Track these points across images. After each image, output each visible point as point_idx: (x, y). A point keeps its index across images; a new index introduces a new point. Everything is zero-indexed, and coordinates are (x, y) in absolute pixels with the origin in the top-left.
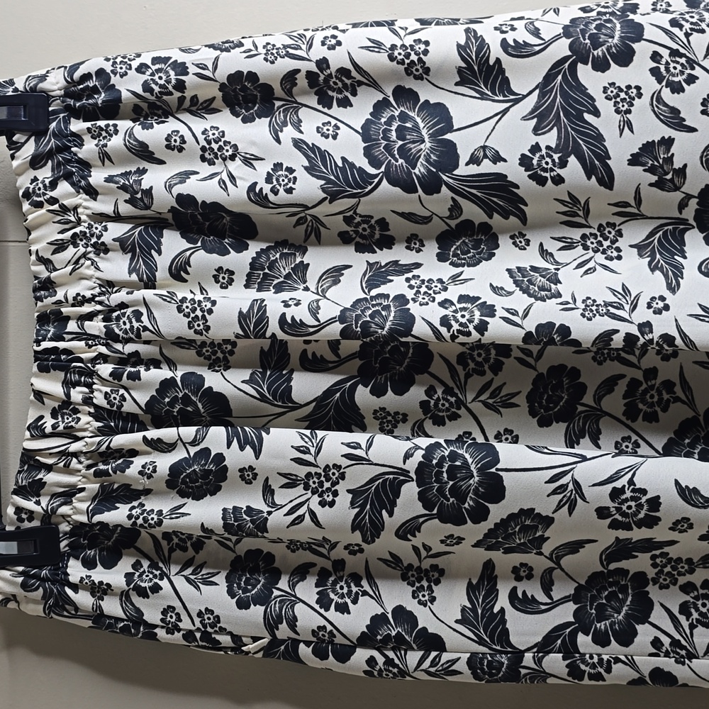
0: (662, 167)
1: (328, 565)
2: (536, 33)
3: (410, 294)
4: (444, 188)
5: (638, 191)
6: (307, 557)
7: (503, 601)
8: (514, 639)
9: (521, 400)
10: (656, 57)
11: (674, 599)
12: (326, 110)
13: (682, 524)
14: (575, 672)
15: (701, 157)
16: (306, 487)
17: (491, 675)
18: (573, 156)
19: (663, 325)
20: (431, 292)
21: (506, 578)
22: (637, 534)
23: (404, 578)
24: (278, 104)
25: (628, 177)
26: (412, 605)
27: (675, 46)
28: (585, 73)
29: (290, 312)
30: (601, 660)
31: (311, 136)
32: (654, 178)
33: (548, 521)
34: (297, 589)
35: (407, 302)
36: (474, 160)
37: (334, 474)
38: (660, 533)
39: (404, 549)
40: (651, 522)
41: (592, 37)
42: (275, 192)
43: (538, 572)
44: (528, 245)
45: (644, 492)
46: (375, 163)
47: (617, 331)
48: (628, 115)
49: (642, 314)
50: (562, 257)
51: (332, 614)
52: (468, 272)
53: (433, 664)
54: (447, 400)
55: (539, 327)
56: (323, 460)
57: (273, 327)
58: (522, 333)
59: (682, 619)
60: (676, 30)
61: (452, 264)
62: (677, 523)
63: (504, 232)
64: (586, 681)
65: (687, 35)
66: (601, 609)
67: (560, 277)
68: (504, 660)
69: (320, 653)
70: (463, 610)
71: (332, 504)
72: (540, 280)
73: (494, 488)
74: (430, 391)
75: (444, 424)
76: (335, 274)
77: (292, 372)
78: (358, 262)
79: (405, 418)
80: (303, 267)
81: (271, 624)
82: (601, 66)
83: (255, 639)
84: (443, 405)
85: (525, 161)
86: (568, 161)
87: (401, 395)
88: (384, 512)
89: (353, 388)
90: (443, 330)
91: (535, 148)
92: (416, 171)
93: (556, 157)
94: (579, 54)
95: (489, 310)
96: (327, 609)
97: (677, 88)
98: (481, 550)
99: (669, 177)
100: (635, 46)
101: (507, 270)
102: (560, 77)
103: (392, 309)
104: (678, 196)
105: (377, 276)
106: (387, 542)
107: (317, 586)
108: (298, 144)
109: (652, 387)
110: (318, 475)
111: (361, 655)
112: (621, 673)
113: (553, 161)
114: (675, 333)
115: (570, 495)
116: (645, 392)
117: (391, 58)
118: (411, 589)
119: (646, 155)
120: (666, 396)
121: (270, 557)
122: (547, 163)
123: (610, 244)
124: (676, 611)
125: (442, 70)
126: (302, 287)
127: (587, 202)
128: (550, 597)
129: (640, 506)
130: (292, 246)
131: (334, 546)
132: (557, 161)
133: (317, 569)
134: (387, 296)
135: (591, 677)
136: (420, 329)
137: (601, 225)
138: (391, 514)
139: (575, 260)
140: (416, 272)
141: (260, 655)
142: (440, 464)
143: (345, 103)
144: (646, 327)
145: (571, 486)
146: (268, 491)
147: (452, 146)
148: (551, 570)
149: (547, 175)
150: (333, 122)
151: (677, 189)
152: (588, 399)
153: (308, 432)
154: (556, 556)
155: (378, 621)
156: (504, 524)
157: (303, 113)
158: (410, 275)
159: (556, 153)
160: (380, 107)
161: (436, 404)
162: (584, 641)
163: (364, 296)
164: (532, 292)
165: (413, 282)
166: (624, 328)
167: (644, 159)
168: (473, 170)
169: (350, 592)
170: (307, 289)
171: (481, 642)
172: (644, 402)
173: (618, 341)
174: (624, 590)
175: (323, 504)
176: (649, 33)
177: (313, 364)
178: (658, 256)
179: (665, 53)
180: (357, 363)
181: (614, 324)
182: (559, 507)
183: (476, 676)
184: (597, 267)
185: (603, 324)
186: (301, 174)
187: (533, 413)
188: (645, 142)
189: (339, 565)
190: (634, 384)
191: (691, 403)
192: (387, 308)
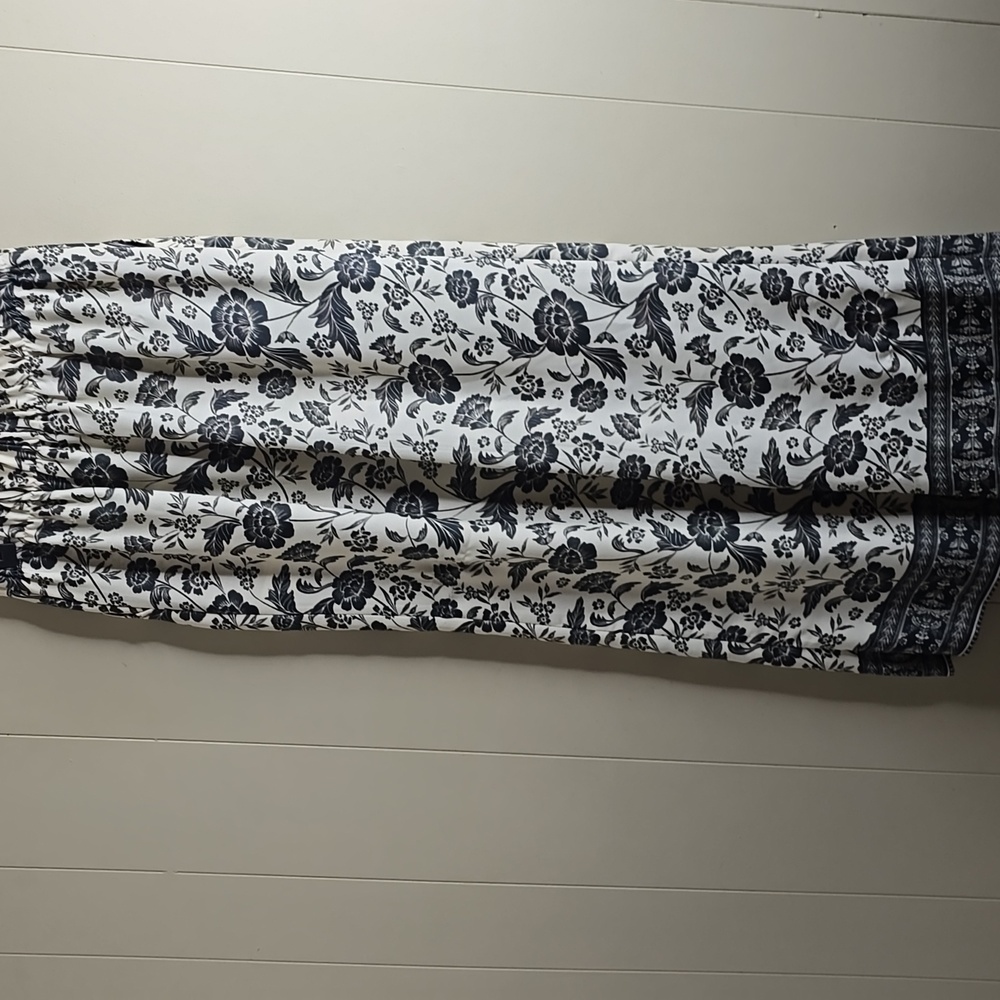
1: (189, 567)
2: (318, 265)
3: (241, 416)
4: (262, 354)
5: (375, 363)
6: (177, 562)
7: (293, 587)
8: (297, 608)
9: (307, 476)
10: (387, 287)
11: (387, 585)
12: (188, 297)
14: (331, 624)
16: (177, 526)
17: (284, 626)
19: (383, 446)
21: (295, 575)
22: (366, 554)
23: (236, 574)
25: (370, 356)
26: (240, 590)
27: (398, 282)
28: (346, 292)
29: (167, 425)
30: (346, 618)
31: (179, 316)
32: (384, 357)
33: (318, 547)
34: (170, 580)
35: (239, 421)
37: (193, 520)
39: (237, 560)
41: (351, 271)
42: (156, 349)
43: (313, 571)
46: (220, 336)
47: (358, 448)
49: (373, 439)
50: (333, 395)
51: (192, 595)
52: (277, 402)
53: (252, 621)
55: (316, 443)
56: (187, 512)
57: (156, 433)
58: (307, 446)
59: (391, 595)
60: (398, 271)
63: (299, 376)
64: (338, 628)
65: (405, 275)
66: (347, 590)
67: (330, 411)
68: (292, 619)
69: (185, 617)
70: (270, 592)
71: (192, 537)
73: (288, 531)
74: (253, 470)
75: (261, 488)
76: (194, 398)
77: (166, 455)
78: (209, 389)
79: (237, 484)
80: (173, 392)
81: (155, 601)
82: (355, 289)
83: (144, 609)
87: (235, 471)
88: (224, 542)
89: (206, 467)
90: (261, 442)
91: (316, 336)
92: (245, 343)
93: (328, 341)
94: (343, 281)
95: (288, 431)
96: (189, 593)
97: (398, 307)
98: (281, 560)
100: (375, 279)
102: (332, 294)
103: (230, 426)
104: (398, 367)
105: (221, 401)
106: (226, 555)
107: (182, 579)
108: (170, 320)
109: (382, 470)
110: (184, 520)
111: (209, 618)
112: (356, 624)
114: (390, 452)
115: (330, 535)
116: (378, 472)
117: (230, 274)
118: (239, 580)
119: (379, 344)
120: (389, 475)
121: (153, 562)
124: (388, 591)
125: (261, 282)
126: (173, 404)
127: (347, 366)
128: (319, 584)
130: (165, 375)
131: (192, 557)
133: (182, 569)
134: (226, 416)
135: (340, 626)
136: (247, 440)
138: (228, 543)
142: (257, 517)
143: (200, 294)
144: (374, 446)
145: (330, 530)
146: (152, 527)
148: (320, 570)
150: (193, 306)
152: (346, 475)
153: (177, 494)
154: (324, 563)
155: (220, 599)
156: (293, 548)
157: (173, 297)
158: (241, 401)
160: (223, 299)
161: (257, 477)
162: (337, 608)
163: (212, 415)
165: (243, 407)
166: (363, 447)
167: (378, 346)
169: (203, 582)
170: (176, 406)
171: (279, 609)
172: (377, 478)
174: (361, 580)
175: (187, 536)
176: (384, 271)
177: (181, 451)
178: (386, 398)
179: (392, 285)
180: (208, 451)
181: (358, 444)
182: (324, 540)
183: (276, 627)
185: (351, 443)
186: (172, 339)
187: (314, 483)
189: (196, 567)
191: (403, 479)
192: (227, 425)
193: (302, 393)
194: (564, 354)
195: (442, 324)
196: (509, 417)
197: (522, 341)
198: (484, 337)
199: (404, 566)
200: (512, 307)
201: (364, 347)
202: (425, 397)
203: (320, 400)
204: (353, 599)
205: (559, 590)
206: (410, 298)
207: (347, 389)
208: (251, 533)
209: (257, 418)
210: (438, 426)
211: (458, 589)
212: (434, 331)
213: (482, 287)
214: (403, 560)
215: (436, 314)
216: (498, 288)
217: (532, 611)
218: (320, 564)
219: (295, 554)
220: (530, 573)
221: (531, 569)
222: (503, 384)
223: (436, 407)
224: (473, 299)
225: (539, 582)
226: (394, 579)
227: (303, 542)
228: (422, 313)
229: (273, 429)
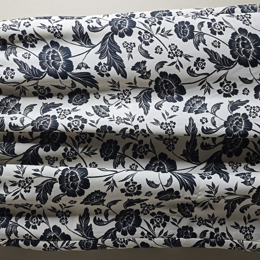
0: (142, 71)
1: (30, 212)
2: (100, 23)
3: (57, 115)
4: (68, 77)
5: (135, 79)
6: (22, 209)
7: (91, 222)
8: (94, 235)
9: (98, 152)
10: (140, 33)
11: (148, 218)
12: (26, 48)
13: (149, 194)
14: (115, 245)
15: (155, 68)
16: (19, 186)
17: (87, 247)
18: (113, 67)
20: (65, 114)
22: (135, 197)
23: (57, 215)
24: (8, 46)
25: (132, 74)
26: (59, 225)
27: (146, 30)
28: (116, 38)
29: (13, 122)
30: (124, 240)
32: (140, 75)
33: (105, 194)
35: (56, 118)
36: (79, 67)
37: (29, 181)
38: (142, 197)
40: (139, 193)
41: (119, 26)
42: (7, 78)
43: (103, 211)
44: (100, 97)
45: (136, 183)
46: (43, 68)
48: (131, 53)
50: (111, 102)
51: (31, 230)
52: (78, 107)
53: (67, 245)
54: (72, 153)
55: (102, 127)
56: (25, 176)
57: (7, 127)
58: (96, 129)
59: (151, 225)
60: (146, 24)
61: (73, 104)
62: (147, 193)
63: (91, 93)
64: (120, 248)
66: (124, 223)
67: (110, 109)
68: (91, 242)
69: (27, 244)
71: (29, 191)
72: (103, 110)
73: (86, 184)
74: (66, 150)
76: (31, 108)
77: (15, 143)
78: (39, 103)
79: (57, 159)
80: (19, 105)
81: (8, 234)
82: (122, 36)
83: (3, 240)
84: (70, 154)
85: (96, 68)
86: (111, 69)
87: (55, 151)
88: (48, 194)
89: (38, 149)
90: (69, 128)
91: (100, 64)
92: (58, 71)
93: (107, 67)
94: (114, 32)
95: (85, 121)
96: (29, 228)
97: (147, 44)
98: (83, 205)
99: (145, 74)
100: (133, 29)
101: (92, 107)
102: (108, 39)
103: (51, 120)
104: (148, 81)
105: (46, 108)
107: (25, 220)
108: (15, 60)
109: (141, 147)
110: (24, 181)
111: (41, 243)
112: (131, 244)
113: (106, 68)
115: (112, 185)
116: (139, 148)
117: (49, 31)
118: (59, 219)
120: (146, 150)
121: (8, 210)
122: (104, 69)
123: (127, 97)
124: (149, 222)
125: (67, 35)
126: (18, 112)
127: (118, 82)
128: (107, 220)
129: (135, 188)
130: (15, 97)
131: (31, 205)
132: (107, 68)
133: (26, 214)
134: (49, 116)
135: (121, 246)
136: (61, 128)
137: (124, 90)
138: (50, 194)
139: (115, 103)
140: (60, 107)
141: (5, 245)
142: (67, 176)
143: (33, 46)
145: (112, 182)
146: (5, 187)
147: (71, 62)
148: (108, 210)
149: (104, 73)
150: (29, 53)
151: (148, 78)
152: (120, 151)
153: (20, 166)
154: (109, 205)
155: (47, 231)
156: (90, 196)
157: (17, 49)
158: (58, 108)
159: (107, 66)
160: (46, 48)
161: (68, 154)
162: (119, 234)
163: (41, 116)
164: (100, 114)
165: (59, 111)
167: (136, 68)
168: (79, 71)
169: (37, 221)
170: (20, 113)
171: (83, 236)
172: (139, 152)
173: (128, 131)
174: (132, 216)
175: (25, 191)
176: (138, 25)
179: (143, 32)
180: (39, 140)
183: (82, 248)
184: (122, 106)
186: (16, 71)
187: (102, 156)
188: (137, 62)
189: (34, 212)
190: (135, 146)
191: (154, 152)
192: (49, 120)
193: (93, 101)
194: (249, 66)
195: (174, 52)
196: (218, 106)
197: (223, 59)
198: (200, 58)
199: (159, 205)
200: (215, 39)
201: (128, 69)
202: (165, 99)
203: (104, 104)
204: (128, 228)
205: (257, 217)
206: (154, 38)
207: (119, 98)
208: (64, 187)
209: (67, 116)
210: (175, 114)
211: (193, 219)
212: (169, 56)
213: (196, 29)
214: (158, 201)
215: (170, 46)
216: (206, 29)
217: (241, 231)
218: (107, 206)
219: (92, 200)
220: (239, 207)
221: (239, 204)
222: (212, 88)
223: (172, 104)
224: (192, 36)
225: (244, 212)
226: (153, 214)
227: (96, 191)
228: (162, 46)
229: (75, 121)
